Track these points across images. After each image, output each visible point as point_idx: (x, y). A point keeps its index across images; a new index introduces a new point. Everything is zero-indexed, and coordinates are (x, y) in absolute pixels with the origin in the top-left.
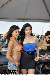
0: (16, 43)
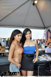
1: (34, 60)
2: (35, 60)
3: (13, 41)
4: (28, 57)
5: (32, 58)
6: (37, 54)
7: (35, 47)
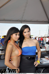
0: (15, 47)
1: (35, 63)
2: (37, 63)
3: (9, 41)
4: (28, 60)
5: (33, 60)
6: (39, 55)
7: (36, 47)
